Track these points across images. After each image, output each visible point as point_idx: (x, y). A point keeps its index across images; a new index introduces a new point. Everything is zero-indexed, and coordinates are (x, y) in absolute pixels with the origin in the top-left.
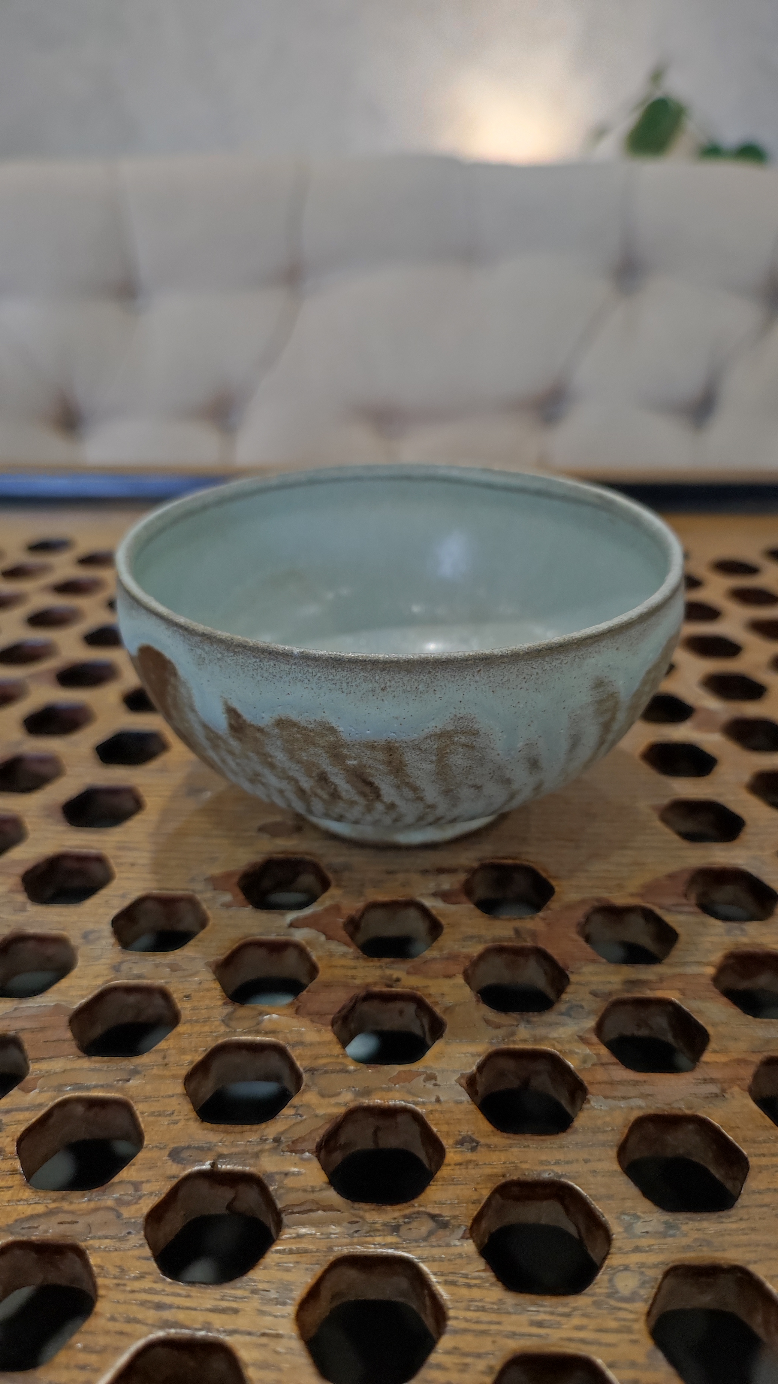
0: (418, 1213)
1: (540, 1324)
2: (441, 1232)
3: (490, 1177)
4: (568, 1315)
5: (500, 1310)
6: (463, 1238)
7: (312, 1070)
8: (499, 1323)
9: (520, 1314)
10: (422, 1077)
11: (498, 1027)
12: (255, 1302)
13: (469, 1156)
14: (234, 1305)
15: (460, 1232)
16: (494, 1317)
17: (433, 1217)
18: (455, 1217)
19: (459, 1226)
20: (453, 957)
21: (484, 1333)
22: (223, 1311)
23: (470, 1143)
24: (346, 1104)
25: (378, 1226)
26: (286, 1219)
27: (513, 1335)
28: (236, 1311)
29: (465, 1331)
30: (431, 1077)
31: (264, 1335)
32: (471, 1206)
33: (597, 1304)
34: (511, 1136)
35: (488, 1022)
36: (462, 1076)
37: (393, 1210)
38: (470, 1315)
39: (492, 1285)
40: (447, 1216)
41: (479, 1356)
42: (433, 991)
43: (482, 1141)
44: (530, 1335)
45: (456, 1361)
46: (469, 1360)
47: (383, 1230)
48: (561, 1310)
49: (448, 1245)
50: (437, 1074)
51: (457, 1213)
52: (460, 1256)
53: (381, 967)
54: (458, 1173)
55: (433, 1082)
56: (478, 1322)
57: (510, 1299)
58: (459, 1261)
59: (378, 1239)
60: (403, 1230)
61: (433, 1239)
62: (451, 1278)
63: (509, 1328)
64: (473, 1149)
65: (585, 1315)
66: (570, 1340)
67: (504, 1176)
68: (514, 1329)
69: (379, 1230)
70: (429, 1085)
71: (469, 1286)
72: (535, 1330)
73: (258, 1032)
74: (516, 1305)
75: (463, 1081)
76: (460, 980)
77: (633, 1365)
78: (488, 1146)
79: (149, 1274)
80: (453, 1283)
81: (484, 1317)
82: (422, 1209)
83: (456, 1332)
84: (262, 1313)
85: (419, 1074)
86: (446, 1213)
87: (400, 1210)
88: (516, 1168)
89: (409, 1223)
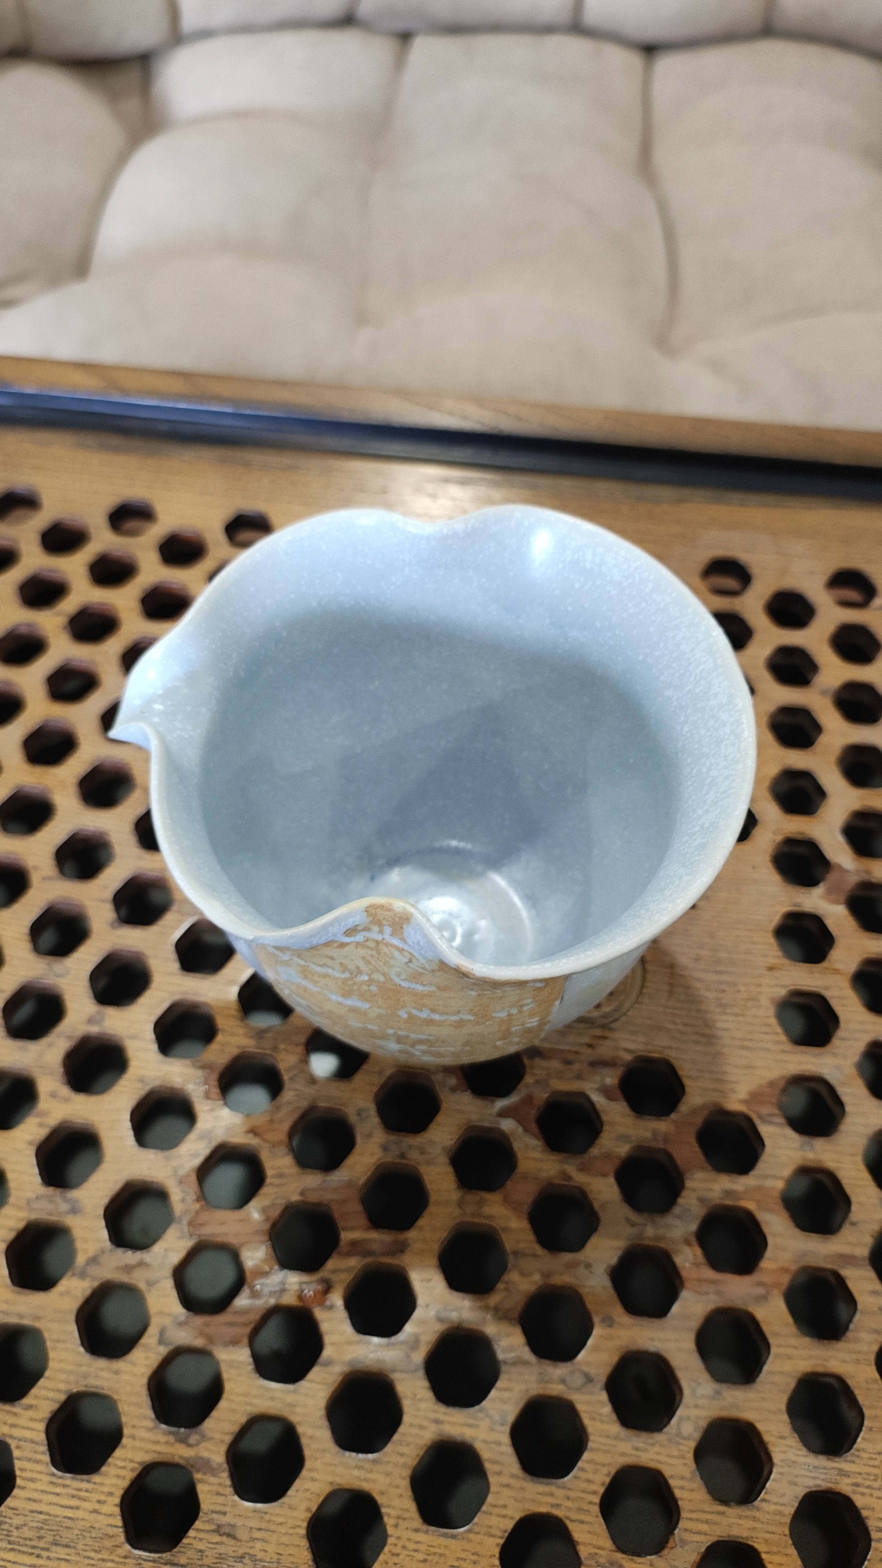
0: (576, 1370)
1: (637, 1449)
2: (588, 1385)
3: (620, 1347)
4: (653, 1445)
5: (616, 1438)
6: (601, 1391)
8: (616, 1446)
9: (628, 1441)
10: (583, 1266)
11: (633, 1225)
12: (487, 1422)
13: (609, 1331)
14: (476, 1422)
15: (599, 1387)
16: (612, 1442)
17: (585, 1374)
18: (597, 1375)
19: (599, 1382)
20: (608, 1156)
21: (608, 1451)
22: (471, 1426)
23: (608, 1321)
24: (536, 1283)
25: (554, 1377)
26: (503, 1368)
27: (624, 1454)
29: (598, 1449)
30: (589, 1266)
31: (492, 1443)
32: (607, 1368)
33: (669, 1440)
34: (634, 1317)
35: (627, 1219)
36: (608, 1266)
37: (562, 1367)
38: (600, 1440)
39: (614, 1422)
40: (593, 1374)
41: (604, 1465)
42: (594, 1188)
43: (617, 1319)
44: (631, 1455)
45: (592, 1466)
46: (598, 1467)
47: (557, 1380)
48: (650, 1441)
49: (592, 1393)
50: (593, 1263)
51: (599, 1372)
52: (598, 1401)
53: (559, 1162)
54: (601, 1343)
55: (590, 1270)
56: (605, 1444)
57: (623, 1432)
58: (597, 1405)
59: (554, 1386)
60: (568, 1381)
61: (584, 1390)
62: (593, 1415)
63: (620, 1450)
64: (610, 1326)
65: (661, 1446)
66: (652, 1460)
67: (628, 1348)
68: (623, 1451)
69: (554, 1380)
70: (587, 1272)
71: (602, 1421)
72: (635, 1452)
73: (479, 1216)
74: (626, 1436)
75: (609, 1271)
77: (683, 1478)
78: (620, 1324)
79: (429, 1399)
80: (592, 1418)
81: (609, 1442)
82: (578, 1367)
83: (593, 1450)
84: (492, 1430)
85: (581, 1263)
86: (592, 1371)
87: (566, 1367)
88: (635, 1341)
89: (571, 1377)
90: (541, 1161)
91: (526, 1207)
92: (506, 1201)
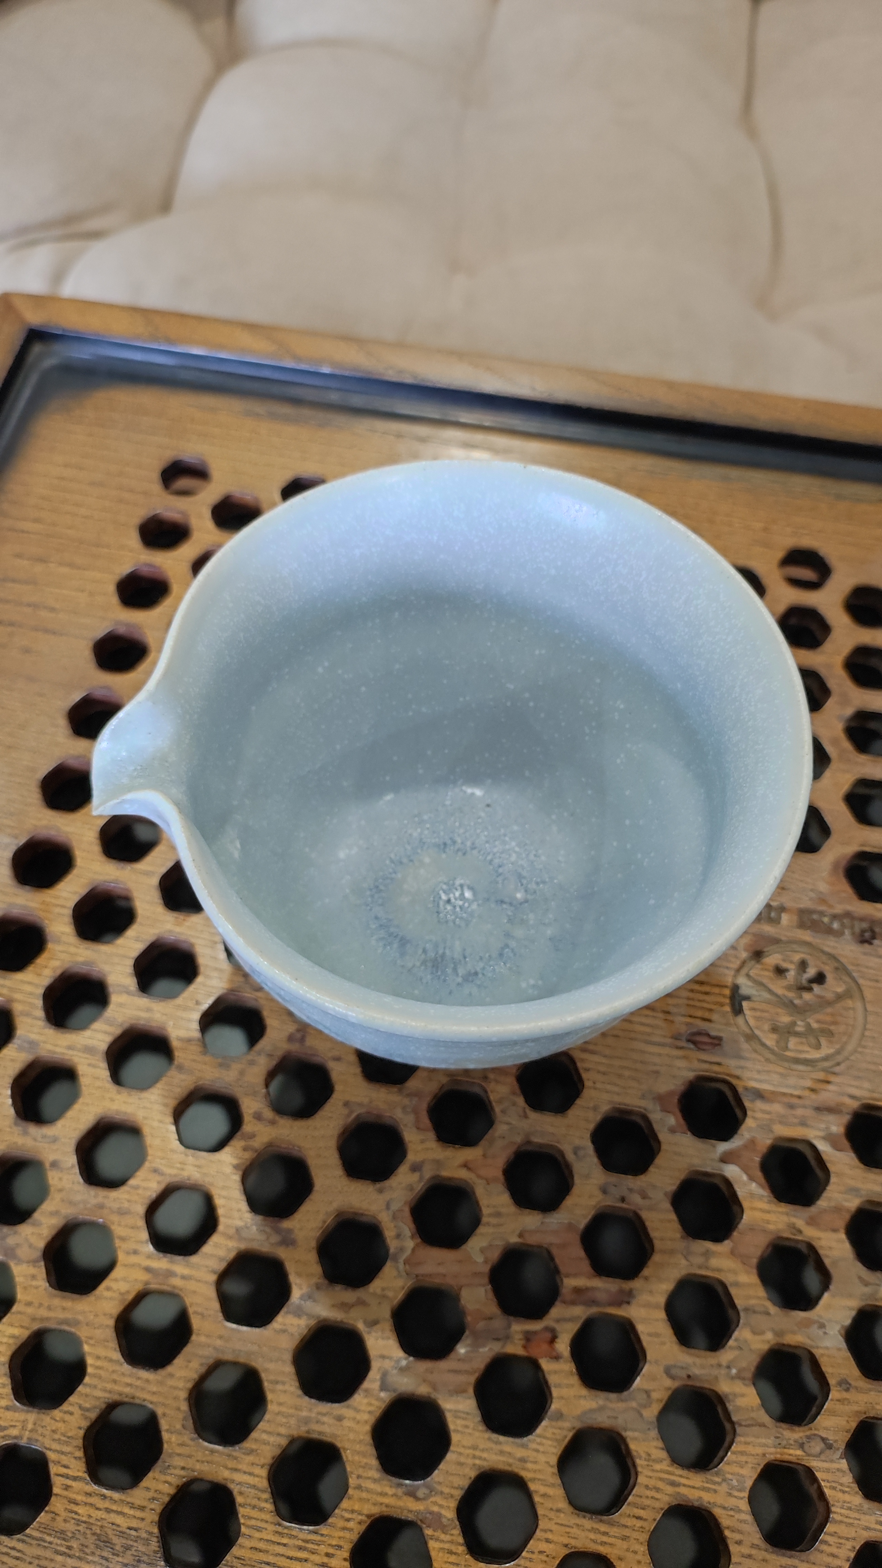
0: (815, 1435)
2: (828, 1451)
3: (858, 1413)
5: (859, 1510)
6: (841, 1458)
7: (746, 1310)
8: (859, 1520)
9: (871, 1515)
10: (816, 1326)
11: (866, 1284)
12: (724, 1488)
13: (845, 1395)
14: (713, 1487)
15: (838, 1454)
16: (856, 1515)
17: (823, 1440)
18: (836, 1441)
19: (838, 1449)
20: (838, 1209)
21: (851, 1524)
22: (707, 1490)
23: (845, 1385)
24: (769, 1342)
25: (792, 1442)
26: (739, 1430)
27: (867, 1528)
28: (715, 1491)
29: (841, 1522)
30: (822, 1326)
31: (731, 1509)
32: (845, 1434)
34: (871, 1381)
35: (860, 1278)
36: (843, 1326)
37: (800, 1431)
38: (843, 1511)
39: (857, 1493)
40: (831, 1440)
41: (847, 1539)
42: (823, 1243)
43: (853, 1383)
44: (874, 1530)
45: (836, 1541)
46: (842, 1540)
47: (794, 1445)
49: (832, 1461)
50: (826, 1324)
51: (837, 1438)
52: (838, 1470)
53: (787, 1214)
54: (839, 1407)
55: (823, 1330)
56: (847, 1517)
57: (866, 1504)
58: (837, 1473)
59: (791, 1452)
60: (806, 1447)
61: (823, 1457)
62: (834, 1485)
63: (863, 1523)
64: (847, 1390)
67: (865, 1413)
68: (867, 1524)
69: (792, 1445)
70: (821, 1332)
71: (844, 1492)
73: (707, 1268)
74: (869, 1509)
75: (843, 1332)
76: (843, 1236)
78: (856, 1388)
79: (665, 1460)
80: (834, 1488)
81: (853, 1514)
82: (816, 1432)
83: (836, 1522)
84: (730, 1495)
85: (814, 1322)
86: (831, 1437)
87: (804, 1431)
88: (873, 1408)
89: (809, 1442)
90: (769, 1212)
91: (755, 1261)
92: (733, 1253)
